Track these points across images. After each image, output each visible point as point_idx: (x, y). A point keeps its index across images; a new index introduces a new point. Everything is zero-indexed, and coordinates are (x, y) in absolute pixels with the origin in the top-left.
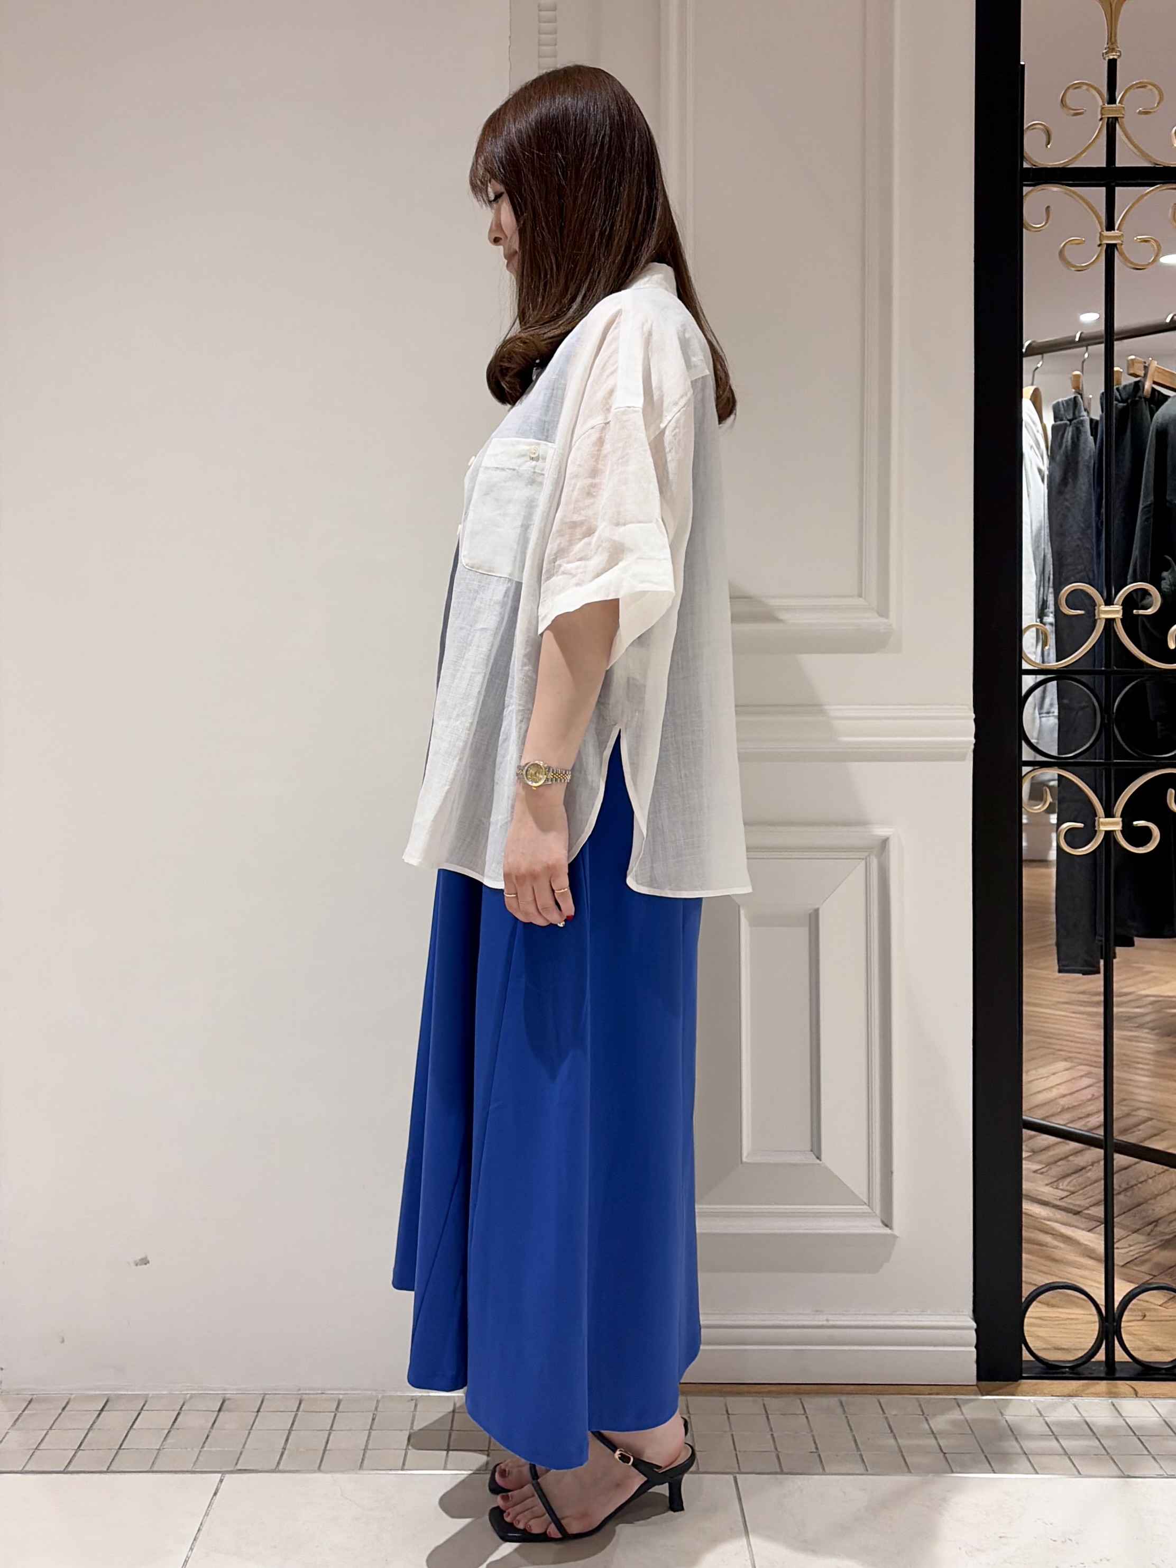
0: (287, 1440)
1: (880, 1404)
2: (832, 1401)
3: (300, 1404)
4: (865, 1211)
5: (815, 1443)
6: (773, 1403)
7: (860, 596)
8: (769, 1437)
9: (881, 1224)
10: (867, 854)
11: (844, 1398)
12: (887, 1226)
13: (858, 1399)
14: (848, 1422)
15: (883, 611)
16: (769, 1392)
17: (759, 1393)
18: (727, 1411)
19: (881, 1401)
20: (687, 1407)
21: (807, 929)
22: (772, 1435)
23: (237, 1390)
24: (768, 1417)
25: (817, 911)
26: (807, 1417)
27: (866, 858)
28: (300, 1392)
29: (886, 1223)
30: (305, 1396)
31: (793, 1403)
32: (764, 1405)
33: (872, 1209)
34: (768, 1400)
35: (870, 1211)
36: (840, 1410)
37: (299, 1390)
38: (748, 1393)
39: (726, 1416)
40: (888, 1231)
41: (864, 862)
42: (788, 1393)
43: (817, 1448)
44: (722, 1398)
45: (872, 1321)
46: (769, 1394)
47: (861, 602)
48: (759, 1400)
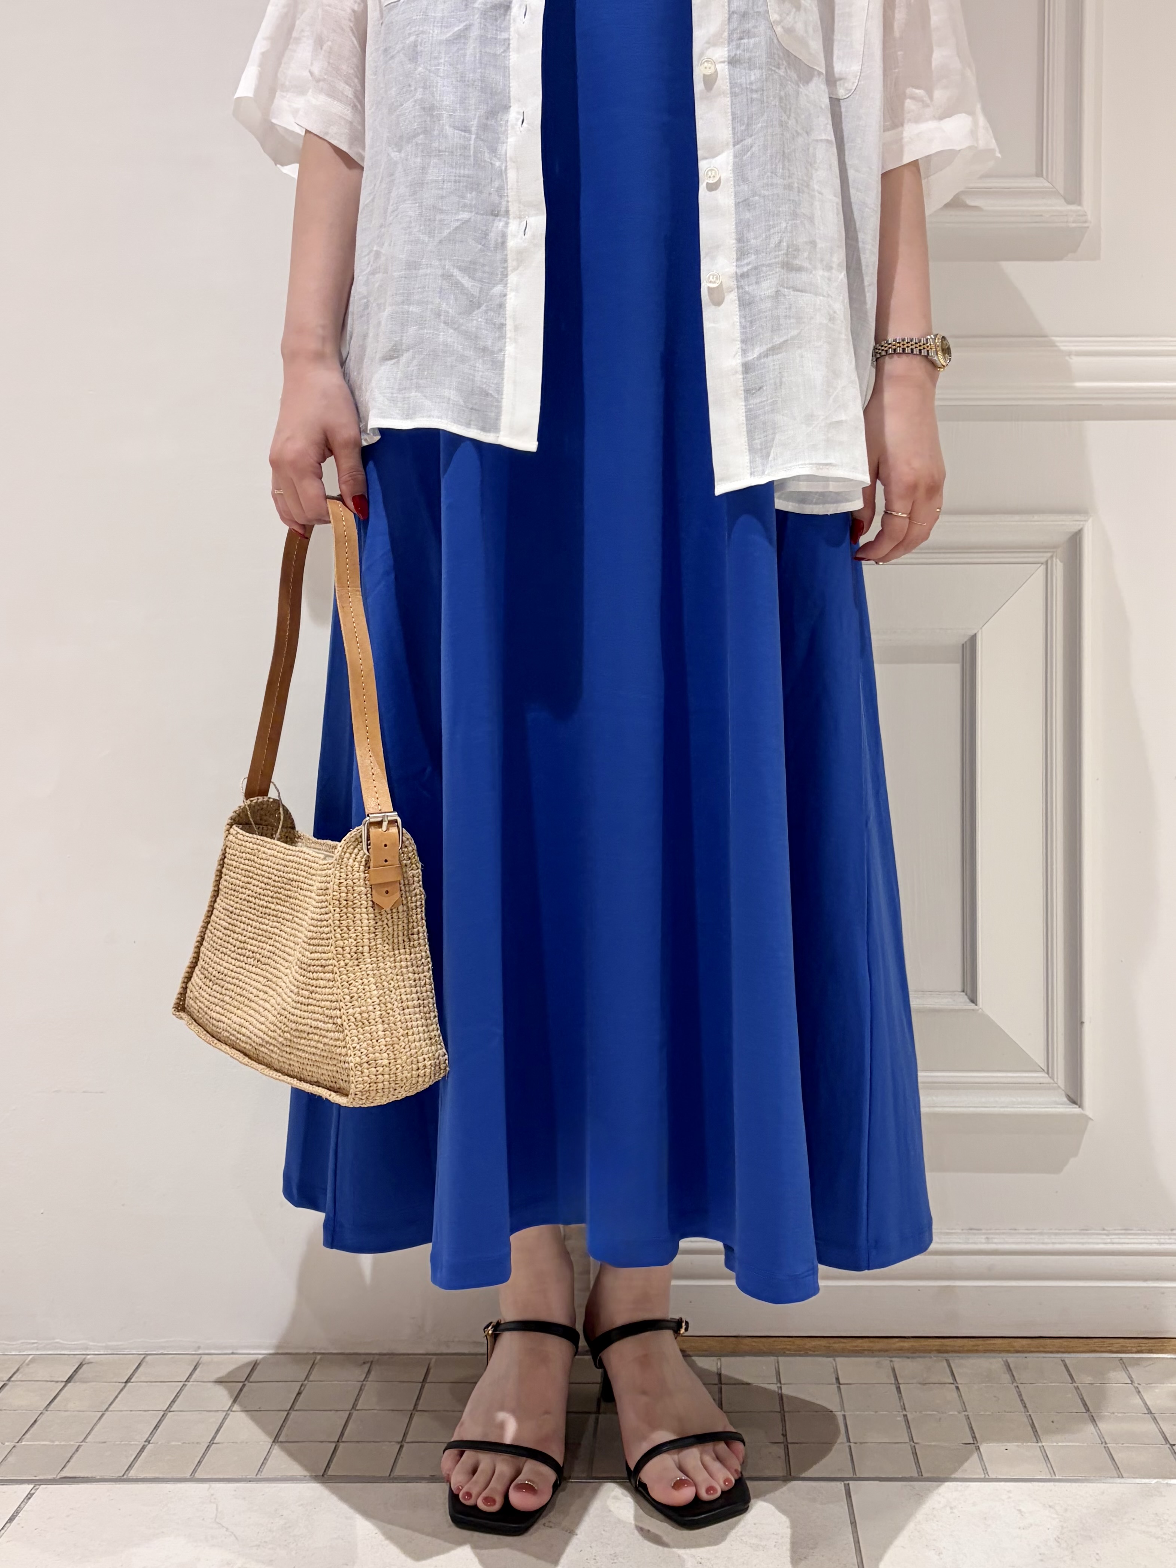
0: (156, 1427)
1: (1066, 1366)
2: (994, 1363)
3: (195, 1369)
4: (1042, 1080)
5: (971, 1428)
6: (907, 1367)
7: (1039, 174)
8: (900, 1419)
9: (1065, 1099)
10: (1049, 555)
11: (1012, 1359)
12: (1074, 1102)
13: (1033, 1359)
14: (1020, 1395)
15: (1074, 195)
16: (901, 1349)
17: (884, 1352)
18: (837, 1379)
19: (1067, 1362)
20: (778, 1373)
21: (957, 667)
22: (905, 1416)
23: (106, 1348)
24: (898, 1389)
25: (973, 639)
26: (957, 1388)
27: (1047, 562)
28: (200, 1352)
29: (1072, 1096)
30: (205, 1358)
31: (937, 1367)
32: (894, 1370)
33: (1052, 1078)
34: (898, 1363)
35: (1049, 1080)
36: (1007, 1377)
37: (199, 1348)
38: (871, 1352)
39: (835, 1386)
40: (1075, 1110)
41: (1043, 567)
42: (930, 1351)
43: (974, 1438)
44: (831, 1359)
45: (1053, 1243)
46: (901, 1353)
47: (1041, 183)
48: (885, 1362)
